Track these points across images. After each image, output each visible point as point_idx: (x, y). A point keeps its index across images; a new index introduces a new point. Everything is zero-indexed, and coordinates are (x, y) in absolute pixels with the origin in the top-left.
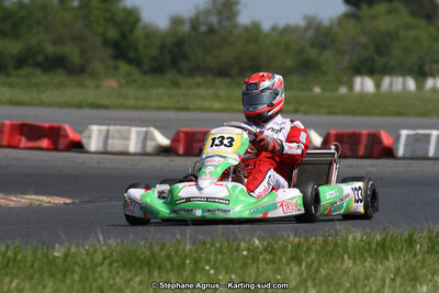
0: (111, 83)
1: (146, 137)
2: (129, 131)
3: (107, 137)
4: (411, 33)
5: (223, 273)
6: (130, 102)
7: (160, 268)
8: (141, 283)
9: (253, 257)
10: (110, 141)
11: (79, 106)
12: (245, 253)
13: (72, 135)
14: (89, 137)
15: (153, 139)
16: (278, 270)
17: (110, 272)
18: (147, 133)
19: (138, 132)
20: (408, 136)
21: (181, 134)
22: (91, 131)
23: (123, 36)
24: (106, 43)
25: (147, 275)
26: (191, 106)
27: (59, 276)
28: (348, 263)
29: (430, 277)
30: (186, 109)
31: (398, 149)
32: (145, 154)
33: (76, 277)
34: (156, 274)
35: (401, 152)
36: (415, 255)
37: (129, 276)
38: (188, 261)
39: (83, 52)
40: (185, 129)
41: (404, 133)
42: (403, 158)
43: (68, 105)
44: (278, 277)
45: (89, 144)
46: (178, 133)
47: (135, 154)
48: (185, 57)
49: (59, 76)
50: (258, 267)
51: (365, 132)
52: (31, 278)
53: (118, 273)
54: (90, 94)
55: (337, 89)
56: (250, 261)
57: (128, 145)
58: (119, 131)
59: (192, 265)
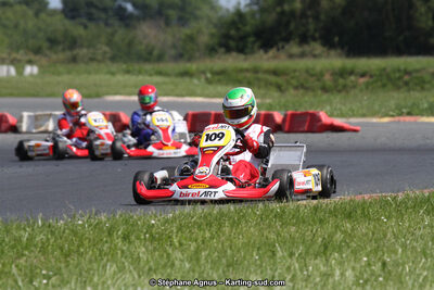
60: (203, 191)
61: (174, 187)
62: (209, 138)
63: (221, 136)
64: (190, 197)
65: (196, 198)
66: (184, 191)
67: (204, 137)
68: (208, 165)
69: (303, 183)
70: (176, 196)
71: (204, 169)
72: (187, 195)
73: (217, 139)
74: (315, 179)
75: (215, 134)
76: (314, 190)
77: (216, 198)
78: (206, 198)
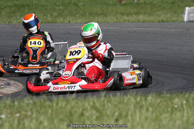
61: (50, 84)
62: (71, 53)
63: (78, 52)
64: (59, 90)
65: (63, 90)
66: (56, 86)
67: (69, 53)
68: (70, 70)
69: (130, 80)
70: (51, 89)
71: (68, 72)
72: (58, 88)
73: (77, 54)
74: (138, 76)
75: (75, 51)
76: (137, 83)
77: (75, 90)
78: (69, 90)
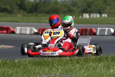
0: (20, 15)
1: (31, 30)
2: (27, 28)
3: (21, 30)
4: (97, 2)
5: (59, 66)
6: (25, 21)
7: (43, 65)
8: (39, 69)
9: (67, 62)
10: (22, 31)
11: (12, 21)
12: (65, 61)
13: (12, 29)
14: (16, 30)
15: (33, 30)
16: (74, 66)
17: (31, 66)
18: (31, 29)
19: (29, 29)
20: (100, 30)
21: (41, 29)
22: (17, 28)
23: (22, 3)
24: (17, 5)
25: (40, 67)
26: (41, 22)
27: (18, 68)
28: (91, 64)
29: (113, 67)
30: (40, 22)
31: (97, 33)
32: (31, 34)
33: (22, 68)
34: (42, 67)
35: (98, 34)
36: (108, 62)
37: (36, 67)
38: (50, 63)
39: (11, 7)
40: (41, 28)
41: (99, 29)
42: (99, 35)
43: (9, 21)
44: (74, 67)
45: (16, 32)
46: (40, 29)
47: (28, 34)
48: (38, 9)
49: (5, 14)
50: (68, 65)
51: (88, 28)
52: (10, 68)
53: (32, 67)
54: (14, 19)
55: (79, 17)
56: (66, 63)
57: (27, 32)
58: (24, 28)
59: (51, 64)
60: (51, 53)
61: (41, 51)
62: (54, 33)
63: (58, 33)
64: (46, 55)
65: (48, 55)
66: (44, 52)
68: (53, 43)
70: (41, 54)
71: (52, 45)
72: (45, 54)
73: (57, 34)
74: (93, 48)
75: (57, 32)
76: (93, 53)
77: (55, 55)
78: (52, 55)
